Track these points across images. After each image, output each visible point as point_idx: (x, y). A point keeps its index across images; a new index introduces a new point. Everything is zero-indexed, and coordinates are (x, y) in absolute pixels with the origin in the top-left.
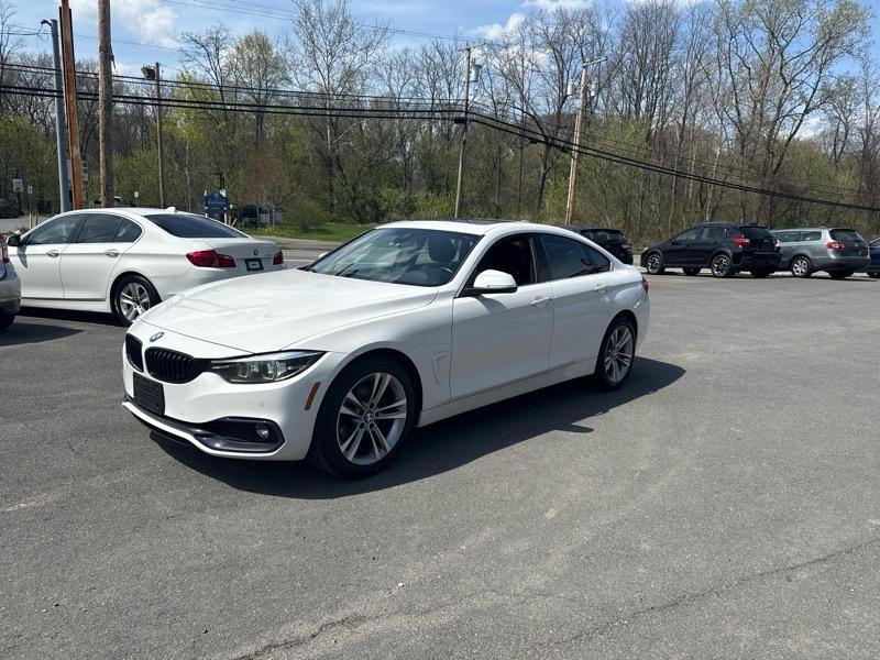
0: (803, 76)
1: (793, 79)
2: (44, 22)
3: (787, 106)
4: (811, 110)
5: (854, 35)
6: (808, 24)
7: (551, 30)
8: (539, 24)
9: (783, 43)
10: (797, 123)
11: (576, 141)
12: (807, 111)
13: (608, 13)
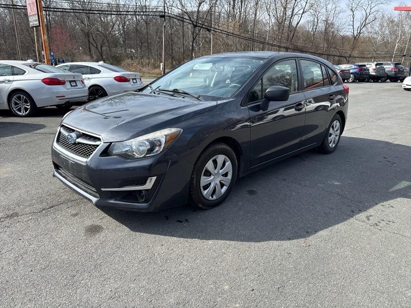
3: (295, 11)
4: (305, 12)
10: (300, 18)
11: (213, 26)
12: (303, 12)
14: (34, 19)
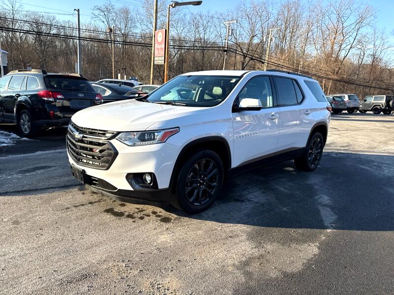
1: (346, 35)
2: (75, 10)
4: (353, 47)
6: (354, 13)
7: (248, 10)
8: (243, 7)
9: (343, 20)
10: (347, 52)
11: (267, 59)
12: (351, 47)
13: (272, 4)
14: (160, 59)
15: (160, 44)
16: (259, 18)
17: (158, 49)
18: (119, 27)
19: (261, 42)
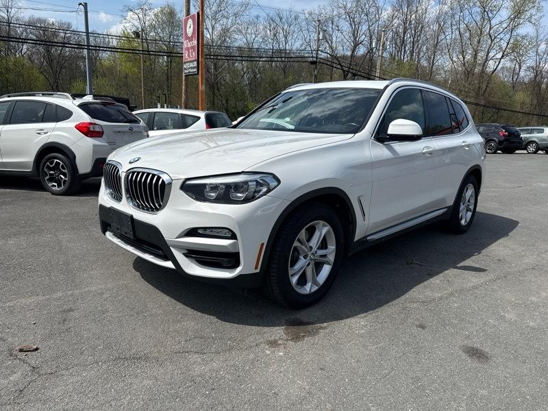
0: (502, 35)
1: (495, 38)
2: (80, 4)
3: (491, 55)
4: (506, 56)
5: (533, 11)
7: (349, 5)
9: (490, 15)
10: (497, 63)
12: (503, 56)
14: (192, 65)
15: (190, 39)
16: (366, 17)
17: (188, 49)
18: (161, 35)
19: (369, 52)
